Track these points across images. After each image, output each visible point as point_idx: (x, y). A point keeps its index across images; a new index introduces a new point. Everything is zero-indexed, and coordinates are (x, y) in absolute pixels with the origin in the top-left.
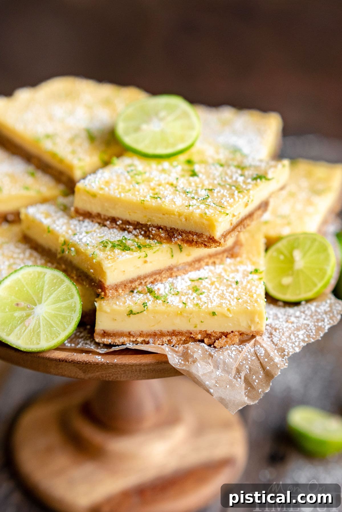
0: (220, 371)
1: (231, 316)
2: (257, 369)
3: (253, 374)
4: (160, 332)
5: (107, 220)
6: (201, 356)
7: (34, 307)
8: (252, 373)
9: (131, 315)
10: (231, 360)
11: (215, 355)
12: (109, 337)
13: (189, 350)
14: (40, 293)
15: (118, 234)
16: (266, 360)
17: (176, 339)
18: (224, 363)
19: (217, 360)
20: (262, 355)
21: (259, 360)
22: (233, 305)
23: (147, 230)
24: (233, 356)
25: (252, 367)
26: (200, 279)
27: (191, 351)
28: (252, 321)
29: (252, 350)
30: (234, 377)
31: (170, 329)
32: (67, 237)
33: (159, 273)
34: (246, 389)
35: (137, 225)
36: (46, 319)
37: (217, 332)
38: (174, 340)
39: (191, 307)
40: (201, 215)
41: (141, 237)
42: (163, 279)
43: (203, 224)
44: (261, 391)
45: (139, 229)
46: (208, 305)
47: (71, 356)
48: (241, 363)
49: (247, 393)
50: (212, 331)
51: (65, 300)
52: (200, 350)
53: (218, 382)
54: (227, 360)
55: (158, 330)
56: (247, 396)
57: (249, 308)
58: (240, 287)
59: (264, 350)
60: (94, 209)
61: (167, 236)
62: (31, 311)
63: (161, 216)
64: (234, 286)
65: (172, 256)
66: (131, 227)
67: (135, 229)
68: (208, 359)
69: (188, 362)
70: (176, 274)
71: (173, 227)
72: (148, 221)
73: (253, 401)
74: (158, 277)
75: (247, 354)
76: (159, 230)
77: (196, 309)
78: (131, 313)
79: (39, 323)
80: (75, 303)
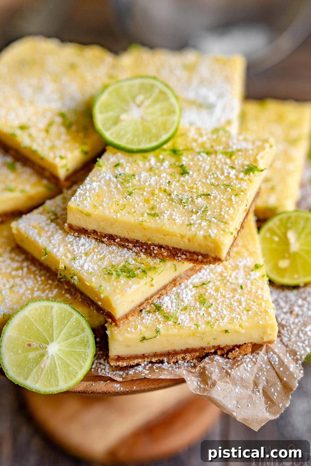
0: (239, 388)
1: (243, 331)
2: (274, 380)
3: (271, 387)
4: (174, 351)
5: (104, 237)
6: (219, 375)
7: (46, 345)
8: (269, 385)
9: (144, 341)
10: (248, 374)
11: (232, 373)
12: (124, 360)
13: (206, 371)
14: (51, 329)
15: (117, 252)
16: (281, 369)
17: (190, 355)
18: (242, 379)
19: (234, 378)
20: (277, 363)
21: (274, 369)
22: (243, 319)
23: (147, 248)
24: (249, 369)
25: (268, 378)
26: (203, 284)
27: (208, 372)
28: (265, 332)
29: (266, 358)
30: (253, 392)
31: (184, 348)
32: (67, 262)
33: (165, 287)
34: (266, 403)
35: (136, 243)
36: (60, 357)
37: (230, 346)
38: (188, 357)
39: (203, 328)
40: (205, 237)
41: (142, 254)
42: (168, 291)
43: (208, 246)
44: (281, 406)
45: (139, 247)
46: (219, 322)
47: (89, 387)
48: (257, 375)
49: (268, 409)
50: (225, 345)
51: (77, 335)
52: (216, 368)
53: (239, 402)
54: (244, 375)
55: (171, 350)
56: (269, 411)
57: (261, 322)
58: (245, 291)
59: (277, 357)
60: (90, 227)
61: (170, 254)
62: (45, 350)
63: (162, 236)
64: (239, 291)
65: (176, 270)
66: (131, 245)
67: (135, 246)
68: (226, 378)
69: (208, 385)
70: (180, 282)
71: (176, 246)
72: (148, 240)
73: (275, 416)
74: (164, 292)
75: (261, 364)
76: (161, 250)
77: (208, 329)
78: (144, 338)
79: (55, 363)
80: (87, 337)
